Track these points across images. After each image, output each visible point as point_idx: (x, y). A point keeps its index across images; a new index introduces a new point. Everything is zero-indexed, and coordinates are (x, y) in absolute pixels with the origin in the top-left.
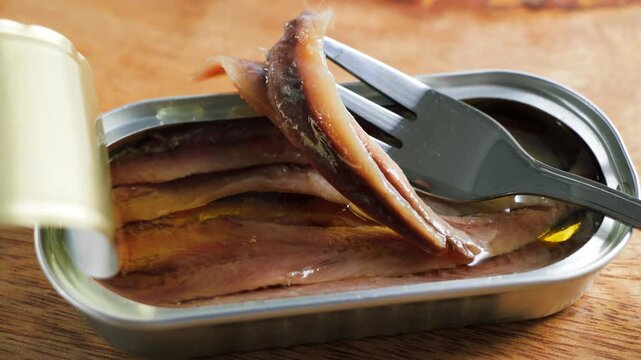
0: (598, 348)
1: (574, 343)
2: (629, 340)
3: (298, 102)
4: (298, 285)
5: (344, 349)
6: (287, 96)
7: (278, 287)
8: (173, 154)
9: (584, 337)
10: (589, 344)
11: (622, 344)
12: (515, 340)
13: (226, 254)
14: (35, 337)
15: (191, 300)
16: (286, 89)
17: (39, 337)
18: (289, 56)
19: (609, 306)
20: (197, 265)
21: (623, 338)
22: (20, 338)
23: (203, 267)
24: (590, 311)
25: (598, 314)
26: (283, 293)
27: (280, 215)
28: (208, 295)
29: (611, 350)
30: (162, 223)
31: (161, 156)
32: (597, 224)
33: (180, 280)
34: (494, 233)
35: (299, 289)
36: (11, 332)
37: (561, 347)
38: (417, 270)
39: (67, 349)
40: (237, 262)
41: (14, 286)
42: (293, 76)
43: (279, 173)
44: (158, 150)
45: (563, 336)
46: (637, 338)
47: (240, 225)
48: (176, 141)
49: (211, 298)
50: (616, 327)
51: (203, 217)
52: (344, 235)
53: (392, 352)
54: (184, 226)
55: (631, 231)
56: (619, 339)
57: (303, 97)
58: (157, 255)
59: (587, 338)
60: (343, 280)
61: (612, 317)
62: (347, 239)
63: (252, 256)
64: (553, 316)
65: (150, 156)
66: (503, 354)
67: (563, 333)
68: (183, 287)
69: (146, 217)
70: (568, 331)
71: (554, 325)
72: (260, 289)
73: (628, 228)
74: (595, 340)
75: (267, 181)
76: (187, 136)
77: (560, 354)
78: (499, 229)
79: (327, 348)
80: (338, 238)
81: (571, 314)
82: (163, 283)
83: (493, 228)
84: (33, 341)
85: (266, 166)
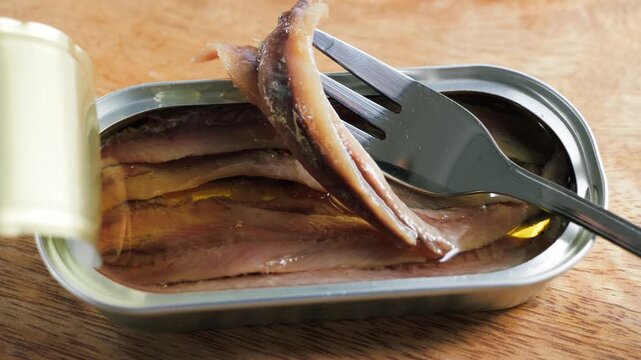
0: (556, 340)
1: (534, 334)
2: (586, 334)
3: (284, 98)
4: (276, 274)
5: (319, 330)
6: (274, 91)
7: (257, 274)
8: (170, 135)
9: (544, 329)
10: (548, 337)
11: (579, 338)
12: (479, 328)
13: (213, 238)
14: (37, 304)
15: (177, 283)
16: (275, 84)
17: (41, 304)
18: (279, 51)
19: (571, 299)
20: (186, 247)
21: (581, 332)
22: (23, 304)
23: (190, 250)
24: (552, 303)
25: (559, 307)
26: (261, 281)
27: (267, 198)
28: (192, 278)
29: (568, 343)
30: (157, 202)
31: (159, 136)
32: (564, 224)
33: (169, 262)
34: (466, 228)
35: (277, 278)
36: (17, 298)
37: (521, 338)
38: (389, 263)
39: (66, 317)
40: (222, 247)
41: (21, 253)
42: (282, 73)
43: (268, 159)
44: (157, 130)
45: (523, 327)
46: (593, 332)
47: (229, 209)
48: (173, 122)
49: (195, 282)
50: (575, 320)
51: (196, 198)
52: (324, 224)
53: (362, 335)
54: (177, 206)
55: (594, 238)
56: (576, 332)
57: (289, 93)
58: (149, 236)
59: (546, 330)
60: (318, 270)
61: (572, 310)
62: (327, 228)
63: (237, 240)
64: (516, 307)
65: (150, 135)
66: (466, 342)
67: (524, 323)
68: (170, 270)
69: (142, 196)
70: (529, 322)
71: (516, 315)
72: (241, 276)
73: (592, 235)
74: (555, 333)
75: (257, 166)
76: (184, 118)
77: (518, 345)
78: (471, 224)
79: (304, 328)
80: (318, 226)
81: (534, 306)
82: (153, 264)
83: (465, 223)
84: (35, 307)
85: (256, 150)
